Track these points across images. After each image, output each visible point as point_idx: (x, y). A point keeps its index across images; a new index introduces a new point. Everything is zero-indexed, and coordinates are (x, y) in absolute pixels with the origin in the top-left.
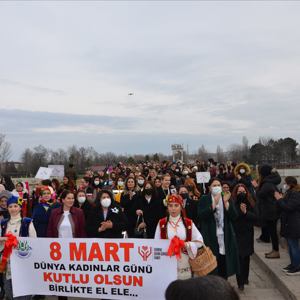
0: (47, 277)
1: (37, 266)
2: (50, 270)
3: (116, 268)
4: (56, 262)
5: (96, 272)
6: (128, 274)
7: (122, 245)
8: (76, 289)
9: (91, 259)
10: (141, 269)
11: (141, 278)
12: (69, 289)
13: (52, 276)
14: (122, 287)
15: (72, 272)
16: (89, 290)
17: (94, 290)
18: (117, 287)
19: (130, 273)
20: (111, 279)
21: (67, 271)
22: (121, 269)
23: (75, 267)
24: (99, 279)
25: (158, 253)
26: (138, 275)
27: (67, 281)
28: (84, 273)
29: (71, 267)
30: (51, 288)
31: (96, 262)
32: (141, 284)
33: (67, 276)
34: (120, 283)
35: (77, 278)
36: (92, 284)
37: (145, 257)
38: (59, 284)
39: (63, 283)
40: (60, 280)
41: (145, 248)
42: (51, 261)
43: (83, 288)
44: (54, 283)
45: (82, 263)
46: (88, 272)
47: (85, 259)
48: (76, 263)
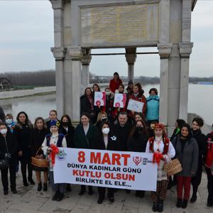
0: (75, 172)
1: (69, 165)
2: (77, 169)
3: (119, 169)
4: (81, 164)
5: (106, 171)
6: (125, 173)
7: (123, 155)
8: (93, 181)
9: (103, 163)
10: (134, 171)
11: (134, 176)
12: (88, 181)
13: (78, 172)
14: (121, 181)
15: (91, 170)
16: (101, 182)
17: (104, 182)
18: (119, 181)
19: (127, 173)
20: (115, 176)
21: (88, 170)
22: (121, 170)
23: (93, 167)
24: (107, 176)
25: (145, 161)
26: (132, 174)
27: (87, 176)
28: (98, 171)
29: (91, 167)
30: (77, 179)
31: (106, 165)
32: (134, 180)
33: (87, 172)
34: (120, 178)
35: (94, 174)
36: (103, 178)
37: (137, 163)
38: (82, 177)
39: (85, 177)
40: (83, 175)
41: (137, 158)
42: (78, 163)
43: (97, 180)
44: (79, 177)
45: (97, 165)
46: (101, 171)
47: (99, 163)
48: (94, 165)
